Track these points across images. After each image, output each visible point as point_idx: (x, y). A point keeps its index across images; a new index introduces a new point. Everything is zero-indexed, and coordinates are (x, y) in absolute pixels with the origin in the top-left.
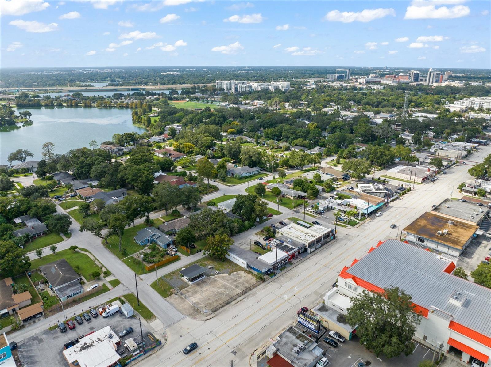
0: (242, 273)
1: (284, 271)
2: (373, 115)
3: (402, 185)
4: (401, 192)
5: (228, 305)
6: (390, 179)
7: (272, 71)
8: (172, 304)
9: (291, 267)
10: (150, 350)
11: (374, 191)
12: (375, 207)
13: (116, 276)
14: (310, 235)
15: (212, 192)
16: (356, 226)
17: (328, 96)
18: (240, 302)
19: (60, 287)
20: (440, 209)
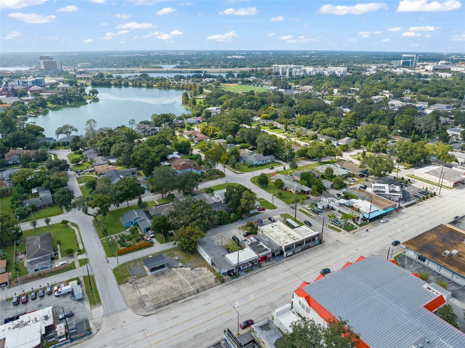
0: (205, 270)
1: (249, 274)
2: (427, 106)
3: (427, 189)
4: (421, 196)
5: (174, 303)
6: (416, 180)
7: (337, 56)
8: (122, 293)
9: (258, 271)
10: (77, 339)
11: (387, 192)
12: (381, 212)
13: (88, 255)
14: (292, 237)
15: (216, 178)
16: (351, 232)
17: (384, 83)
18: (188, 302)
19: (33, 259)
20: (460, 222)
